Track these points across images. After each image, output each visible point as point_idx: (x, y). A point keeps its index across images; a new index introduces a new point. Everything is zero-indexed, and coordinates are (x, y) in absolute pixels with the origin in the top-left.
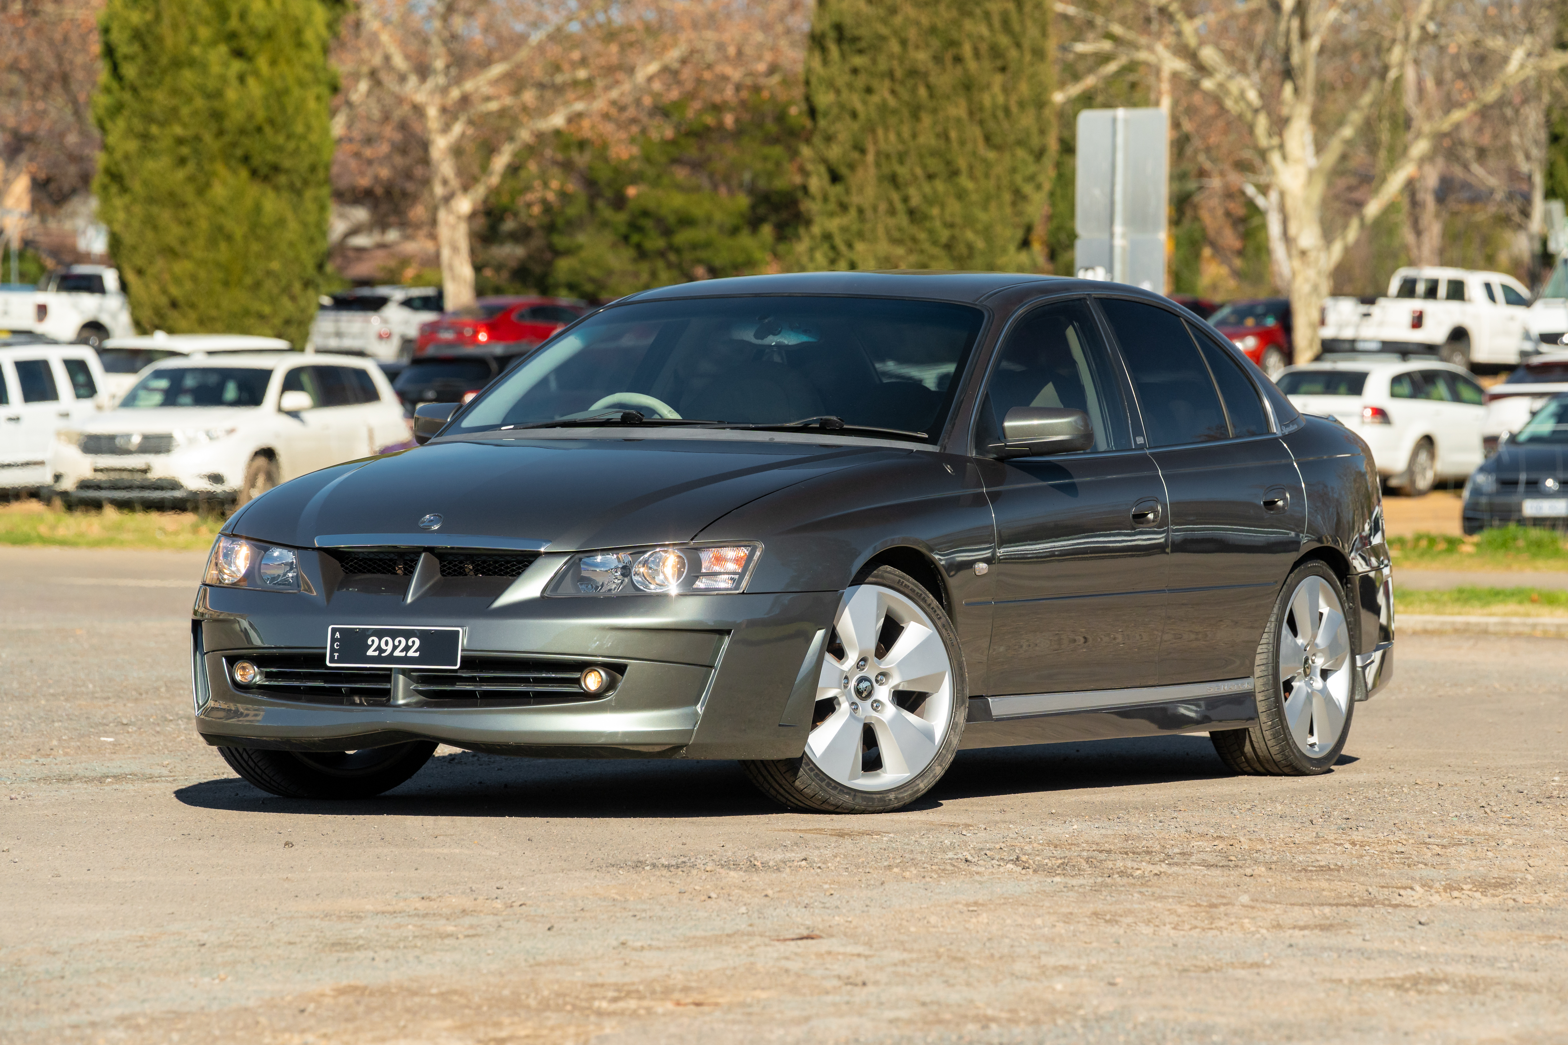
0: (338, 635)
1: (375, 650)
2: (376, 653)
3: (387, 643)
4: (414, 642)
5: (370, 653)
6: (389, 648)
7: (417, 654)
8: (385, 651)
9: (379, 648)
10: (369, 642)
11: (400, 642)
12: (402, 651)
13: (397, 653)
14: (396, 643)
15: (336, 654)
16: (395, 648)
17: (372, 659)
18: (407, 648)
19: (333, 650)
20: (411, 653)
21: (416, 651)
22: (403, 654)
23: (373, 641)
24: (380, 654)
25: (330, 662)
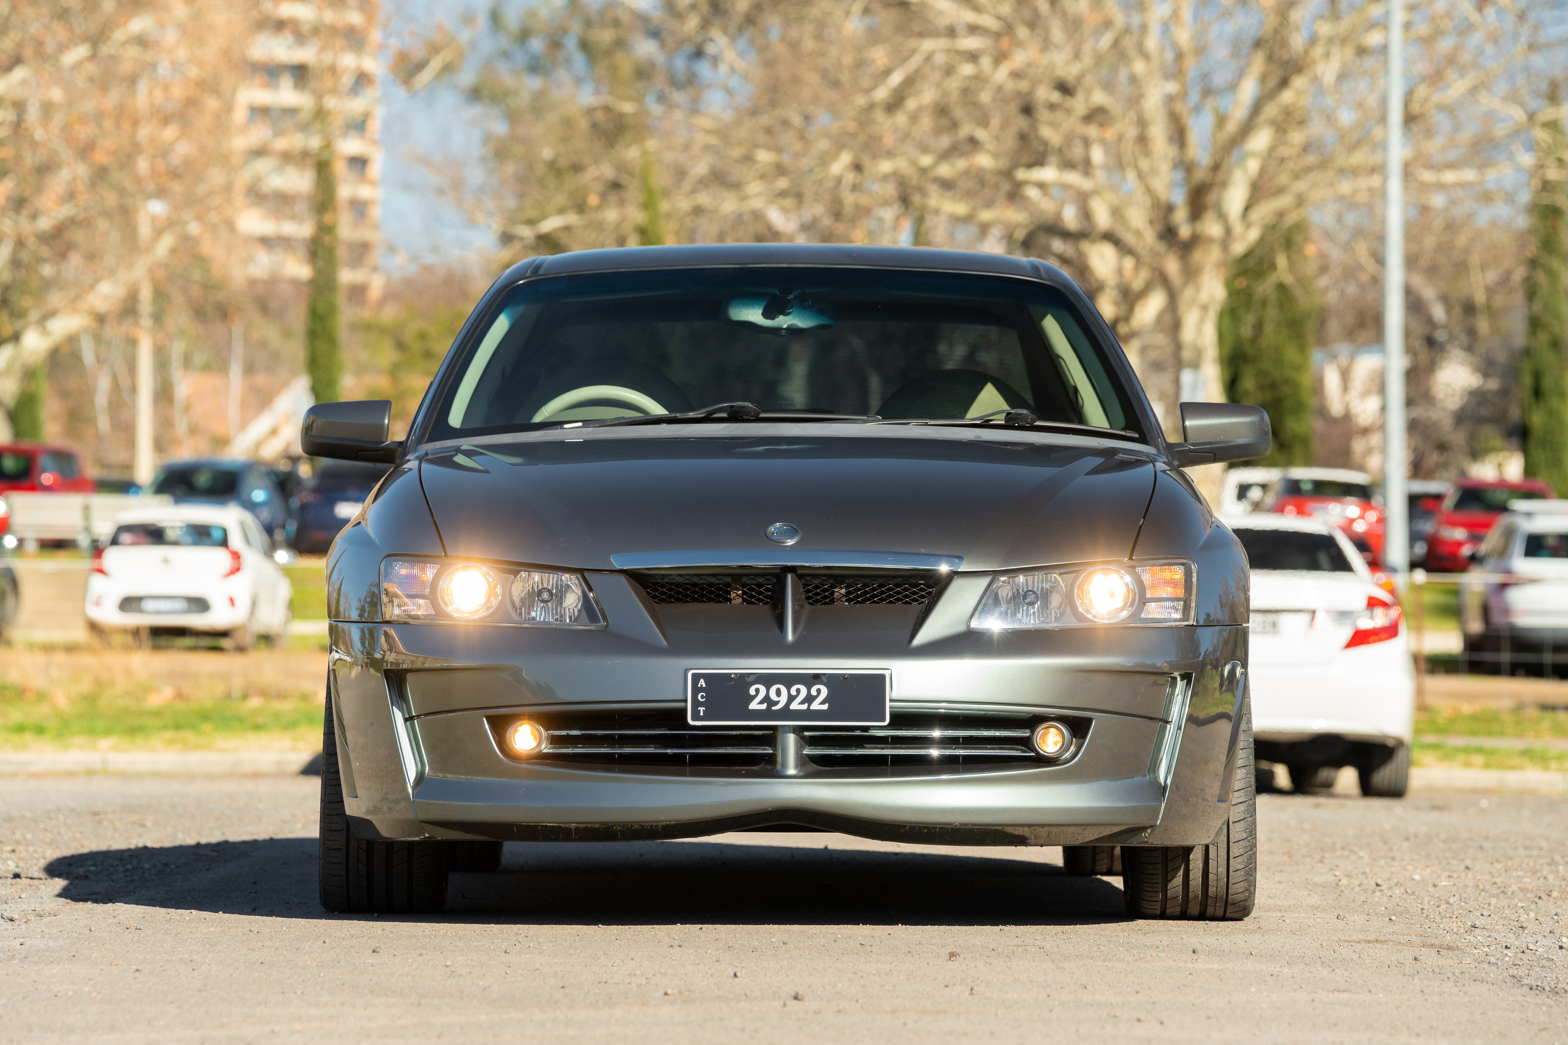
0: (702, 683)
1: (761, 702)
2: (764, 707)
3: (778, 693)
4: (819, 691)
5: (754, 706)
6: (783, 700)
7: (825, 707)
8: (777, 703)
9: (767, 699)
10: (752, 691)
11: (798, 691)
12: (802, 703)
13: (795, 706)
14: (793, 692)
15: (702, 709)
16: (791, 699)
17: (757, 715)
18: (809, 699)
19: (696, 704)
20: (816, 706)
21: (823, 703)
22: (804, 707)
23: (757, 691)
24: (769, 707)
25: (693, 719)
